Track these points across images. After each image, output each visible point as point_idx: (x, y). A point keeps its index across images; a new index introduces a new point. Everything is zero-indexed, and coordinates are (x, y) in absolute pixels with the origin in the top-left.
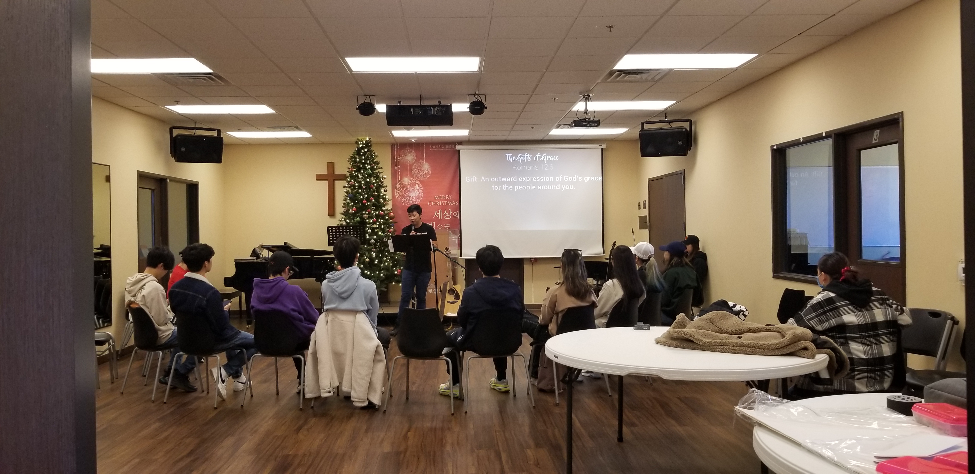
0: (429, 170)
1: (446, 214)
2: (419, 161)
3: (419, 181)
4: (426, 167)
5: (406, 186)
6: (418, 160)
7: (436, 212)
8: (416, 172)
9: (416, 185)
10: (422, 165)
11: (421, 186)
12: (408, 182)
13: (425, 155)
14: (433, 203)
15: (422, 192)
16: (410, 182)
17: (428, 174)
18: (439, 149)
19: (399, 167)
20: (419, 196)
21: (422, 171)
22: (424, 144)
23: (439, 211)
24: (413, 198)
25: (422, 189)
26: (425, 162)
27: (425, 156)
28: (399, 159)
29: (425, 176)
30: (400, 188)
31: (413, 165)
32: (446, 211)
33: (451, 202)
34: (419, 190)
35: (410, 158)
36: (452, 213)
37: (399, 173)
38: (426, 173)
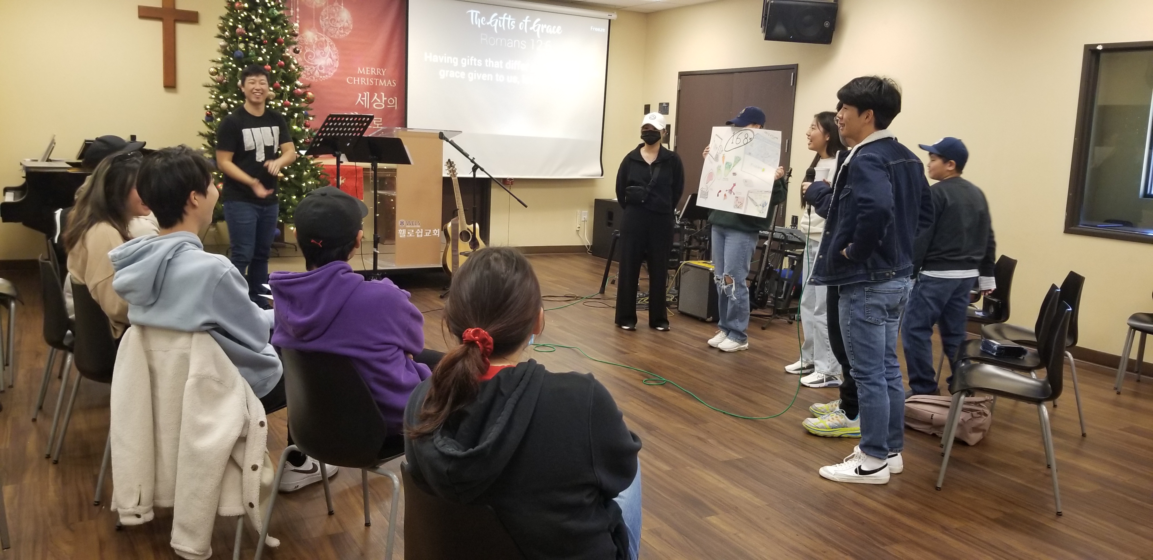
0: (350, 22)
1: (376, 101)
2: (333, 3)
3: (333, 40)
4: (345, 16)
5: (310, 46)
6: (331, 2)
7: (360, 95)
8: (327, 23)
9: (326, 46)
10: (338, 13)
11: (335, 49)
12: (314, 39)
14: (355, 80)
15: (337, 60)
16: (316, 39)
17: (348, 28)
19: (298, 10)
20: (332, 66)
21: (337, 22)
23: (366, 94)
24: (321, 68)
25: (336, 54)
26: (342, 7)
29: (342, 31)
31: (321, 9)
32: (376, 94)
33: (385, 81)
34: (332, 56)
36: (386, 99)
37: (298, 22)
38: (344, 26)
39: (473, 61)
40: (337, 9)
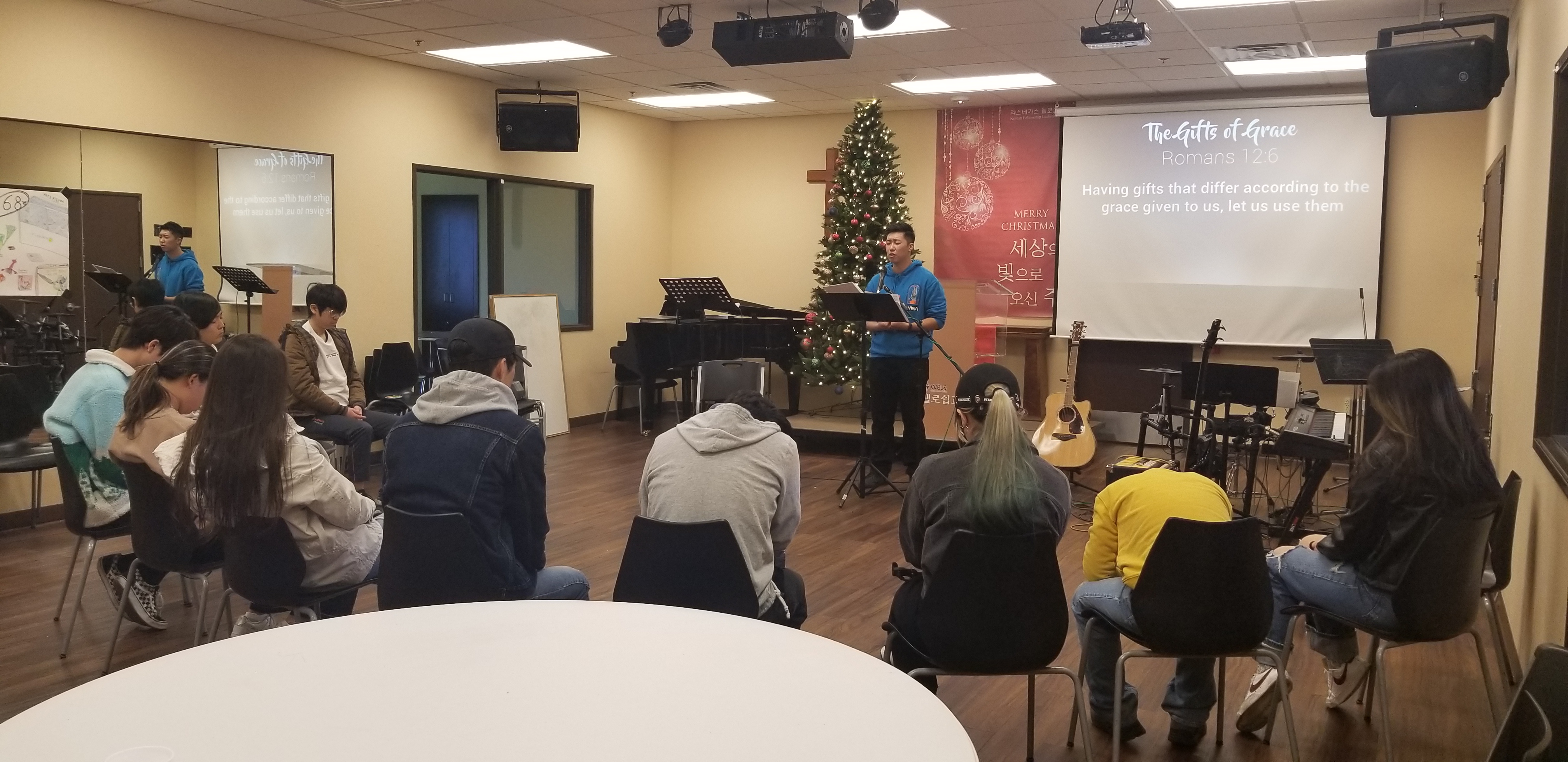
0: (1007, 160)
1: (1035, 248)
2: (989, 142)
3: (988, 182)
4: (1002, 153)
5: (962, 192)
6: (986, 140)
7: (1016, 242)
8: (981, 164)
9: (980, 191)
10: (997, 150)
11: (989, 192)
12: (967, 184)
13: (1000, 129)
14: (1010, 226)
15: (991, 204)
16: (969, 184)
17: (1003, 167)
18: (1029, 118)
19: (950, 154)
20: (985, 212)
22: (1000, 108)
23: (1022, 240)
24: (973, 215)
25: (991, 198)
26: (999, 144)
27: (999, 132)
28: (951, 139)
29: (998, 172)
30: (949, 195)
31: (976, 150)
32: (1036, 240)
33: (1046, 224)
34: (986, 200)
35: (971, 137)
36: (1046, 245)
37: (950, 167)
38: (1000, 166)
39: (1151, 189)
40: (993, 147)
